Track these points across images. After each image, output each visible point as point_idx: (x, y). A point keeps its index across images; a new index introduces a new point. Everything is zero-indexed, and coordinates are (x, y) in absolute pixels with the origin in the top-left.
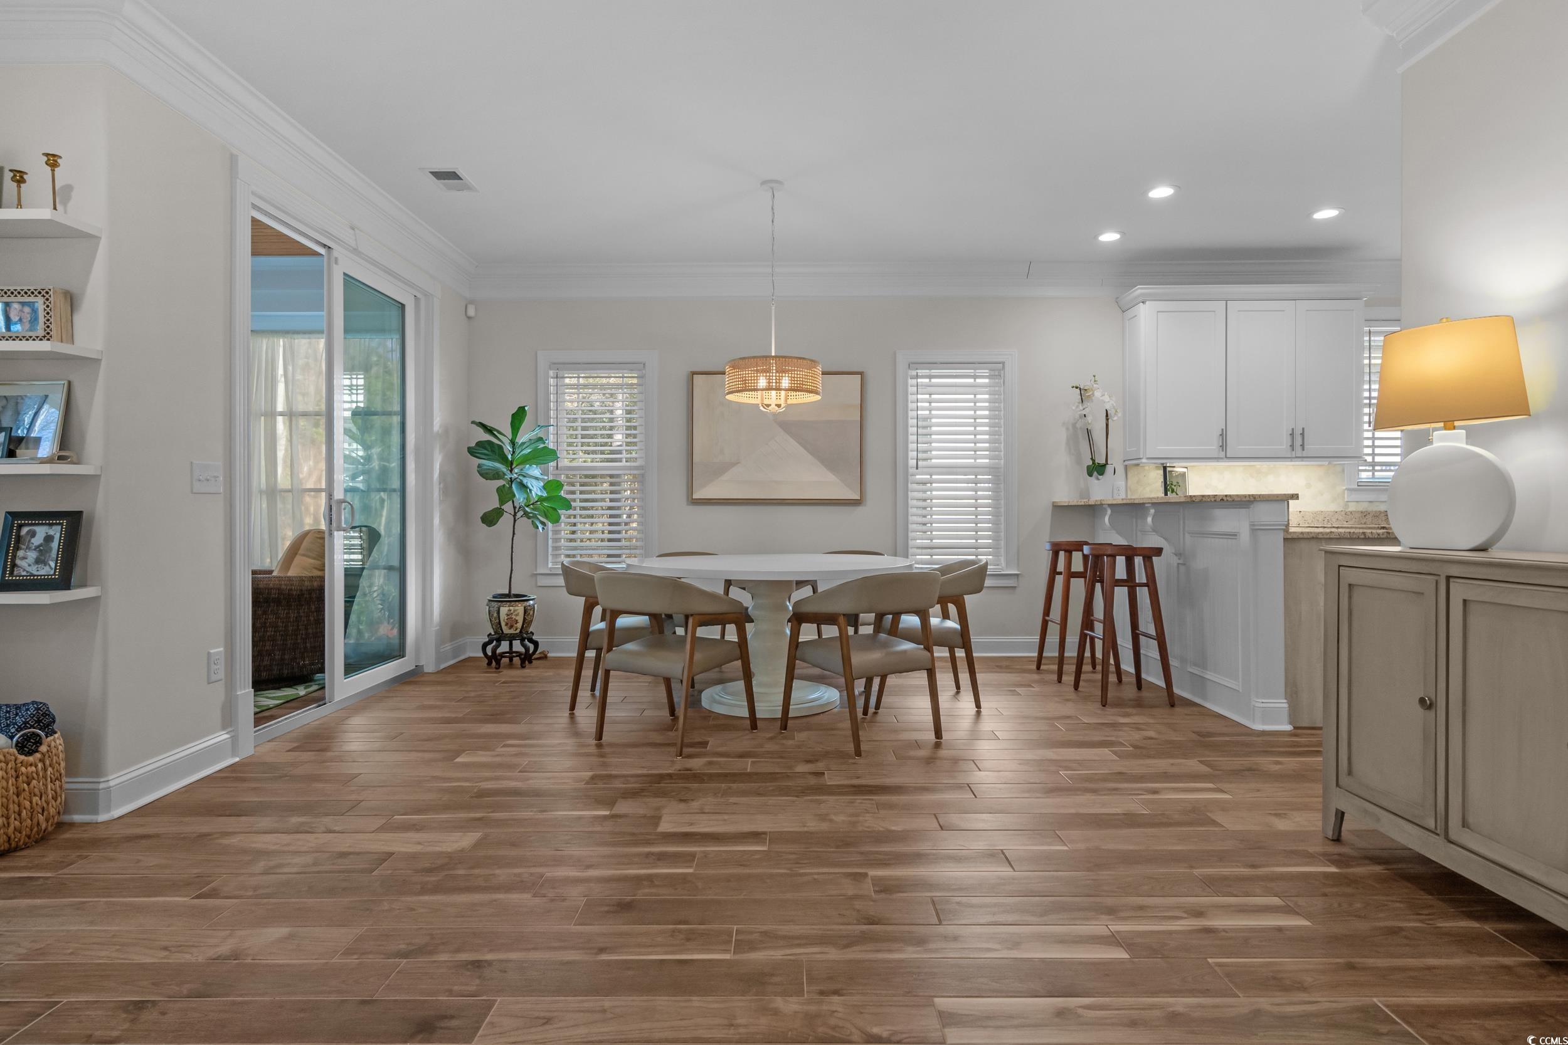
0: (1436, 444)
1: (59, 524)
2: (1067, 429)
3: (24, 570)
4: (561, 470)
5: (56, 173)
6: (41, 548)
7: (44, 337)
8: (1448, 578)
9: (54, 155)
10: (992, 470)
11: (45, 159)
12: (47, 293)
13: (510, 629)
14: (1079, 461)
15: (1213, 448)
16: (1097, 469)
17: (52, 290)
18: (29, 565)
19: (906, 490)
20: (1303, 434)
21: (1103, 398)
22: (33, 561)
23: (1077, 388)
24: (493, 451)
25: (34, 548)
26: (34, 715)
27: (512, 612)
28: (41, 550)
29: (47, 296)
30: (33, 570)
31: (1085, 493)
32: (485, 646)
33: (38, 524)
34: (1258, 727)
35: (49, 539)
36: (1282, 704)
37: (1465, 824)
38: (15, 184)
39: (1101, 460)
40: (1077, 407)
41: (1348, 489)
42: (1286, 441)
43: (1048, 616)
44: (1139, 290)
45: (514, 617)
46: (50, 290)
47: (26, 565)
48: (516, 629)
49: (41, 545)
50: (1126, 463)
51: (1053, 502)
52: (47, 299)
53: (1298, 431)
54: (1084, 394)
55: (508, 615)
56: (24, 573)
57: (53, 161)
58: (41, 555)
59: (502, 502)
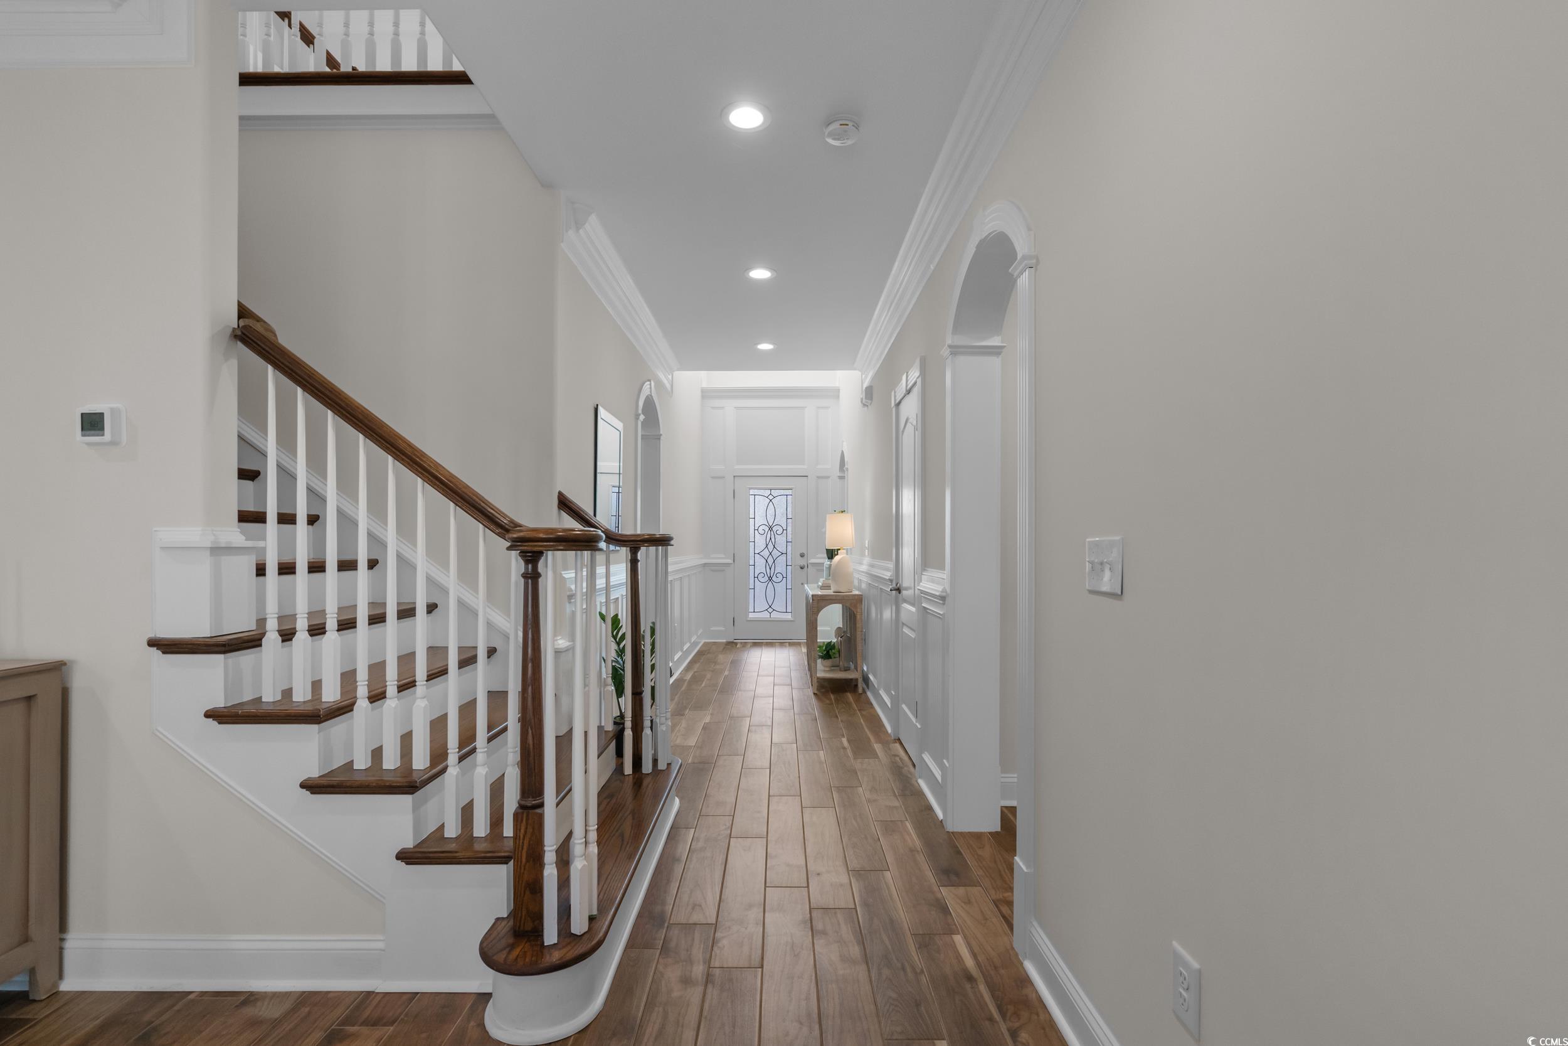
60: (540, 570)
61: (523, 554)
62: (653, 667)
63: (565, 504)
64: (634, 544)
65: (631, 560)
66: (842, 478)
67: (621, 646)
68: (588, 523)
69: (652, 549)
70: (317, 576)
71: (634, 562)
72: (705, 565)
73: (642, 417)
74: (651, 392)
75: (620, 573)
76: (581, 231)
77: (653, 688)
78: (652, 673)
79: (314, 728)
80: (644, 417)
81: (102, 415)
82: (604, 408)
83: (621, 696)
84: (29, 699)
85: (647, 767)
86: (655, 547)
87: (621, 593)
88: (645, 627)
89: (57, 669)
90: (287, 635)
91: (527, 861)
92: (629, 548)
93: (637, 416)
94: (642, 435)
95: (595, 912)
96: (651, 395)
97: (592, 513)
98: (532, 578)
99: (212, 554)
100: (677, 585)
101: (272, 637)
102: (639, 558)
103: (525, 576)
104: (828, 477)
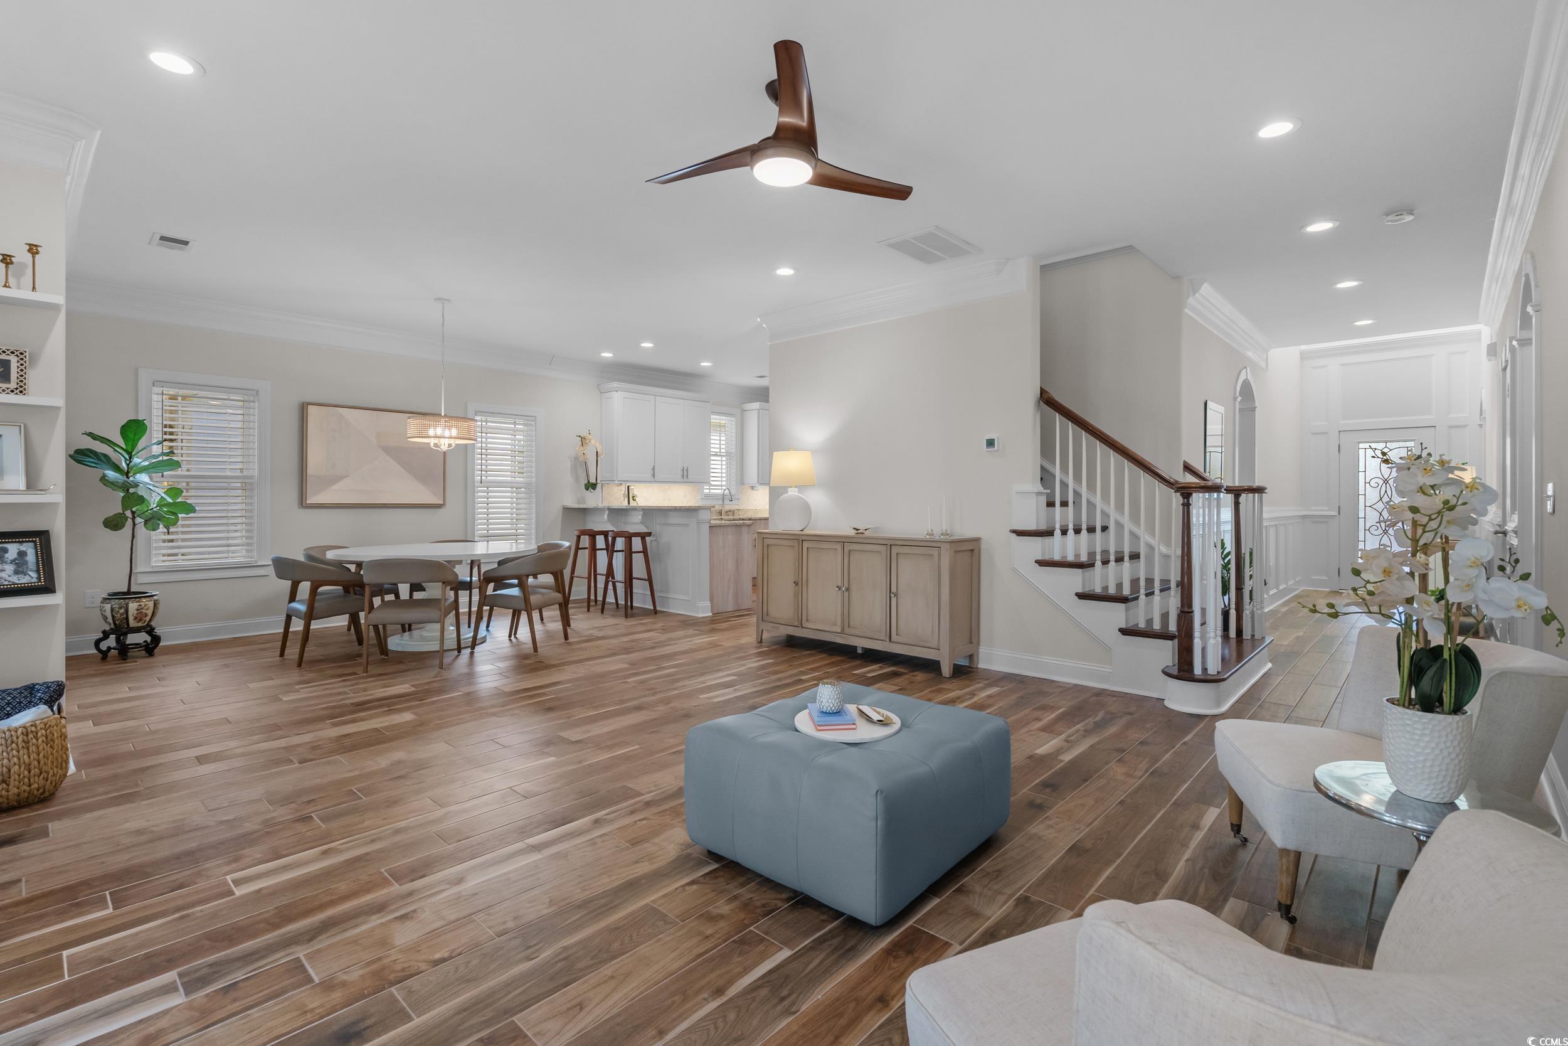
0: (789, 493)
1: (32, 541)
2: (571, 460)
3: (6, 580)
4: (166, 478)
5: (36, 259)
6: (17, 561)
7: (17, 389)
8: (802, 540)
9: (36, 246)
10: (528, 486)
11: (28, 247)
12: (21, 354)
13: (138, 622)
14: (577, 479)
15: (649, 476)
16: (591, 486)
17: (27, 352)
18: (10, 576)
19: (474, 497)
20: (687, 470)
21: (594, 444)
22: (12, 572)
23: (579, 436)
24: (99, 459)
25: (9, 562)
26: (46, 692)
27: (142, 606)
28: (16, 563)
29: (22, 356)
30: (15, 579)
31: (582, 500)
32: (97, 643)
33: (9, 542)
34: (701, 615)
35: (22, 554)
36: (708, 604)
37: (807, 621)
38: (4, 265)
39: (593, 481)
40: (580, 448)
41: (701, 499)
42: (680, 473)
43: (574, 574)
44: (615, 384)
45: (144, 611)
46: (26, 352)
47: (7, 576)
48: (145, 622)
49: (15, 559)
50: (602, 482)
51: (564, 506)
52: (22, 359)
53: (685, 468)
54: (583, 440)
55: (138, 610)
56: (6, 583)
57: (33, 249)
58: (19, 567)
59: (125, 508)
60: (1191, 502)
61: (1182, 494)
62: (1251, 576)
63: (1187, 468)
64: (1236, 492)
65: (1235, 503)
66: (1481, 426)
67: (1226, 561)
68: (1204, 479)
69: (1251, 495)
70: (1051, 509)
71: (1237, 504)
72: (1304, 517)
73: (1239, 399)
74: (1247, 376)
75: (1227, 514)
76: (1197, 295)
77: (1251, 592)
78: (1250, 579)
79: (1080, 571)
80: (1241, 398)
81: (994, 440)
82: (1212, 401)
83: (1225, 595)
84: (972, 550)
85: (1247, 635)
86: (1252, 494)
87: (1228, 528)
88: (1245, 550)
89: (977, 540)
90: (1064, 532)
91: (1185, 637)
92: (1233, 495)
93: (1235, 399)
94: (1239, 409)
95: (1220, 670)
96: (1247, 379)
97: (1203, 471)
98: (1187, 506)
99: (1037, 495)
100: (1272, 531)
101: (1058, 532)
102: (1240, 501)
103: (1183, 505)
104: (1465, 426)
